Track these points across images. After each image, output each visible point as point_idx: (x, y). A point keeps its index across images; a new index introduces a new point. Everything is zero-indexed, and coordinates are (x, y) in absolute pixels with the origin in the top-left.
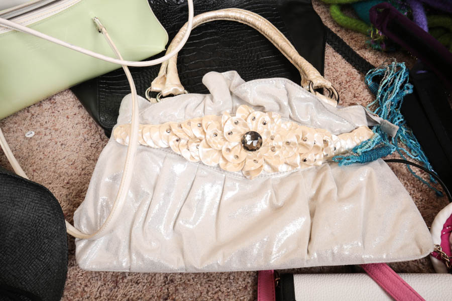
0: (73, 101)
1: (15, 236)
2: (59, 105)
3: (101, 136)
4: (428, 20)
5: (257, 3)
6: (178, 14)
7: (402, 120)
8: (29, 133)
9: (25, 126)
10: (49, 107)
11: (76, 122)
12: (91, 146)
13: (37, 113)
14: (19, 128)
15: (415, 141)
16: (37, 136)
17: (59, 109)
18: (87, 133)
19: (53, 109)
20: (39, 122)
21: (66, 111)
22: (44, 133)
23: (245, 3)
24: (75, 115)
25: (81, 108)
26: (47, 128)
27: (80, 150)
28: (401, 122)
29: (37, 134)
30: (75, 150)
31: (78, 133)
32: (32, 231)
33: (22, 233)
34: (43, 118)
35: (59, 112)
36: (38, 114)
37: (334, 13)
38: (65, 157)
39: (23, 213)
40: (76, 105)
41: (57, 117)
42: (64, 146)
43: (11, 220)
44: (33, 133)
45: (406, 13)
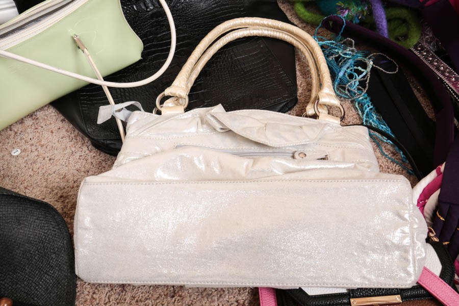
0: (55, 116)
1: (23, 254)
2: (41, 121)
3: (88, 148)
4: (386, 14)
5: (224, 5)
6: (149, 21)
7: (372, 107)
8: (15, 151)
9: (9, 144)
10: (31, 123)
11: (62, 136)
12: (79, 159)
13: (20, 130)
14: (4, 147)
15: (385, 125)
16: (23, 154)
17: (42, 125)
18: (74, 146)
19: (36, 125)
20: (24, 139)
21: (50, 127)
22: (30, 150)
23: (213, 6)
24: (59, 129)
25: (64, 122)
26: (32, 145)
27: (69, 163)
28: (371, 109)
29: (23, 151)
30: (64, 163)
31: (64, 147)
32: (39, 248)
33: (30, 250)
34: (27, 135)
35: (42, 127)
36: (21, 132)
37: (299, 10)
38: (55, 171)
39: (29, 231)
40: (59, 119)
41: (41, 133)
42: (52, 161)
43: (18, 239)
44: (19, 151)
45: (366, 8)
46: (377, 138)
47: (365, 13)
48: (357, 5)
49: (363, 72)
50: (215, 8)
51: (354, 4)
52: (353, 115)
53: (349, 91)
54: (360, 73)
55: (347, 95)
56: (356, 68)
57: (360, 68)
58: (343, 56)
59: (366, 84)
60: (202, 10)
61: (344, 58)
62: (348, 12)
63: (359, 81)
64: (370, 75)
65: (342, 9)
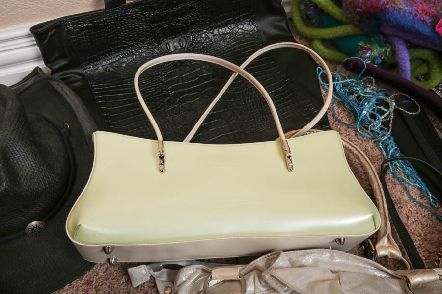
4: (410, 55)
5: (243, 42)
7: (396, 148)
15: (411, 168)
23: (233, 43)
28: (395, 150)
37: (318, 47)
45: (389, 49)
46: (403, 181)
47: (388, 53)
48: (381, 47)
50: (235, 45)
51: (377, 45)
52: (378, 156)
53: (372, 131)
54: (382, 113)
55: (369, 134)
56: (379, 108)
57: (382, 108)
58: (363, 95)
59: (389, 125)
60: (223, 48)
61: (364, 97)
62: (371, 52)
63: (382, 122)
64: (394, 115)
65: (365, 49)
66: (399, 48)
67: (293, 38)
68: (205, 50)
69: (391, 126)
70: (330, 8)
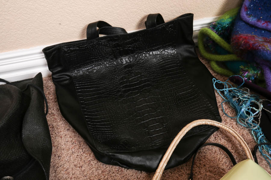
0: (64, 126)
3: (82, 150)
5: (167, 60)
6: (124, 70)
7: (263, 135)
11: (67, 140)
12: (77, 157)
17: (55, 132)
18: (74, 148)
19: (52, 132)
23: (161, 60)
24: (66, 135)
25: (69, 131)
27: (70, 160)
28: (263, 137)
30: (67, 160)
31: (68, 148)
35: (55, 133)
37: (213, 66)
38: (61, 165)
40: (66, 129)
42: (60, 158)
45: (260, 72)
46: (268, 158)
47: (259, 74)
48: (254, 70)
49: (256, 111)
51: (252, 69)
52: (251, 139)
53: (247, 123)
54: (254, 111)
55: (245, 124)
56: (252, 108)
57: (254, 108)
58: (242, 99)
59: (259, 119)
60: (155, 63)
62: (248, 73)
63: (254, 117)
64: (261, 114)
65: (244, 71)
66: (266, 72)
67: (198, 58)
68: (144, 64)
69: (259, 120)
70: (222, 44)
